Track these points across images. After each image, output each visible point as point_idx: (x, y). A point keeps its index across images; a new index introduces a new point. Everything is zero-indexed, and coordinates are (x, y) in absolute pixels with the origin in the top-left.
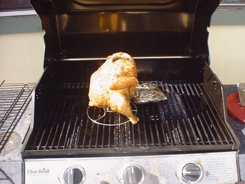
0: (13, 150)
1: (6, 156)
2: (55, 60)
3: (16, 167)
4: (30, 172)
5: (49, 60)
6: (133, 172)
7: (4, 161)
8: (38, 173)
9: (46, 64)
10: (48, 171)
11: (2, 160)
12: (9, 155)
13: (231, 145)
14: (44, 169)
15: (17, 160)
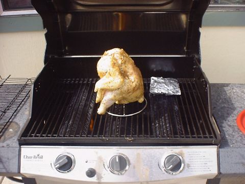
0: (12, 137)
1: (5, 142)
2: (56, 57)
3: (13, 153)
4: (25, 157)
5: (50, 57)
6: (117, 161)
7: (3, 147)
8: (33, 159)
9: (46, 60)
10: (42, 157)
11: (1, 146)
12: (8, 142)
13: (212, 139)
14: (38, 155)
15: (15, 146)
